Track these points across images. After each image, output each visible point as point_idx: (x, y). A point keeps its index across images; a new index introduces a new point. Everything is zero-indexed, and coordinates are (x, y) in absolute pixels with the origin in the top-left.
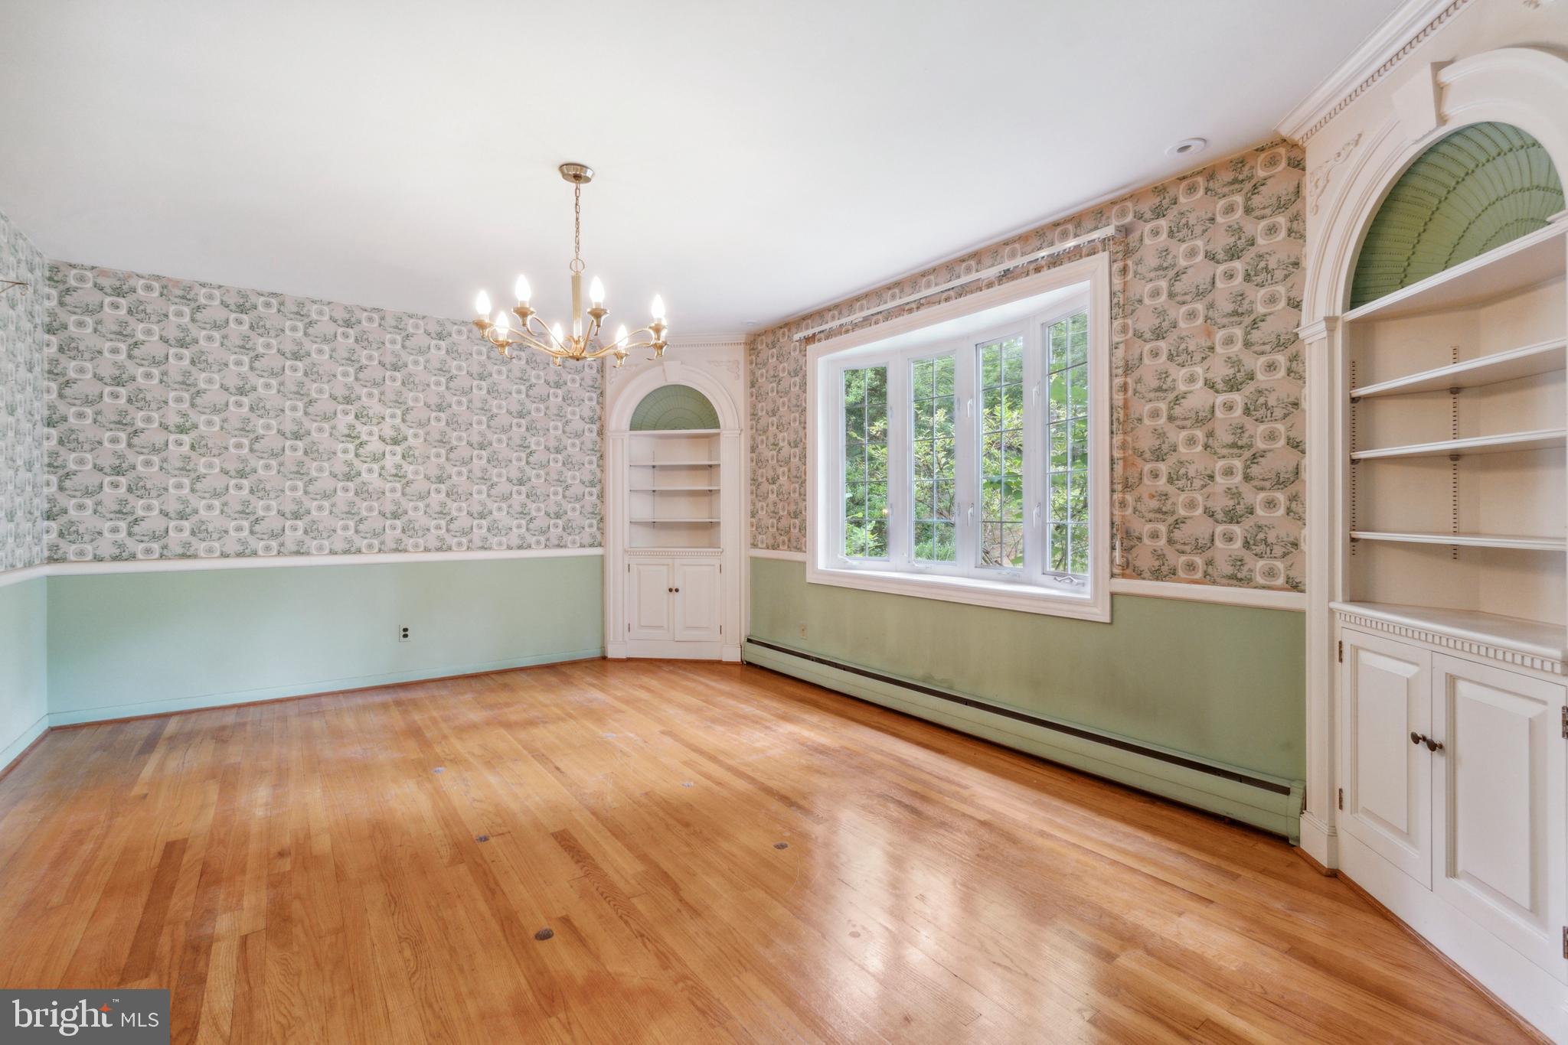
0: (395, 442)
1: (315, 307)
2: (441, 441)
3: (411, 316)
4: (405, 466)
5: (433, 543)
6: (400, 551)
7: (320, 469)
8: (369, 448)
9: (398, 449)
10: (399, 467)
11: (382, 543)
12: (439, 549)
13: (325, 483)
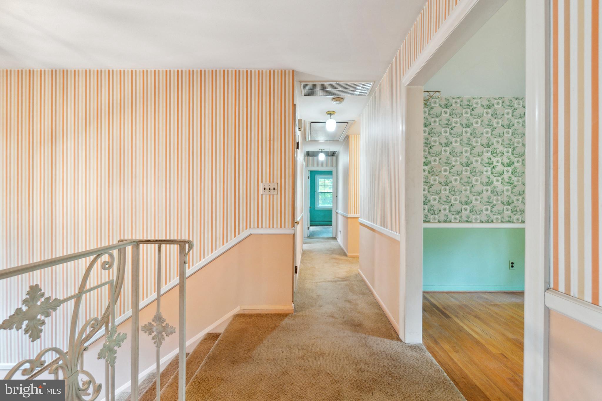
0: (509, 165)
1: (475, 101)
4: (513, 178)
6: (510, 222)
7: (477, 181)
8: (497, 169)
9: (510, 169)
10: (510, 178)
13: (478, 187)
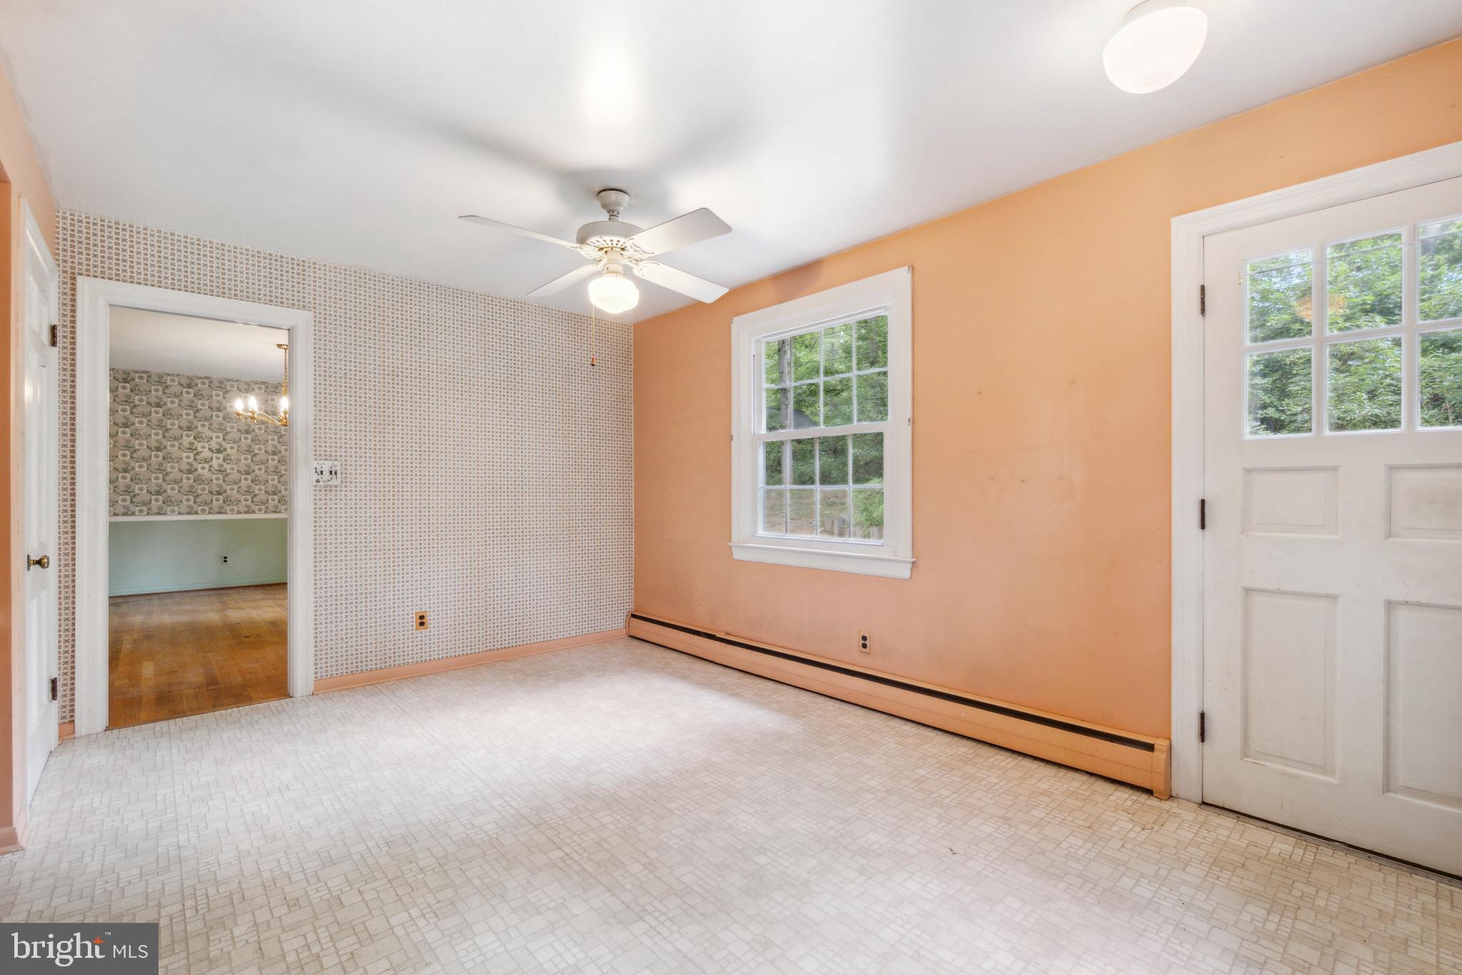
0: (219, 451)
1: (169, 378)
2: (248, 451)
3: (229, 381)
4: (225, 465)
5: (242, 508)
7: (173, 468)
8: (202, 455)
9: (221, 456)
10: (221, 466)
11: (211, 508)
12: (247, 512)
13: (175, 474)
